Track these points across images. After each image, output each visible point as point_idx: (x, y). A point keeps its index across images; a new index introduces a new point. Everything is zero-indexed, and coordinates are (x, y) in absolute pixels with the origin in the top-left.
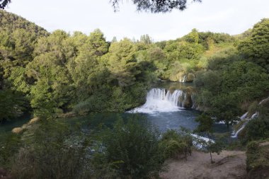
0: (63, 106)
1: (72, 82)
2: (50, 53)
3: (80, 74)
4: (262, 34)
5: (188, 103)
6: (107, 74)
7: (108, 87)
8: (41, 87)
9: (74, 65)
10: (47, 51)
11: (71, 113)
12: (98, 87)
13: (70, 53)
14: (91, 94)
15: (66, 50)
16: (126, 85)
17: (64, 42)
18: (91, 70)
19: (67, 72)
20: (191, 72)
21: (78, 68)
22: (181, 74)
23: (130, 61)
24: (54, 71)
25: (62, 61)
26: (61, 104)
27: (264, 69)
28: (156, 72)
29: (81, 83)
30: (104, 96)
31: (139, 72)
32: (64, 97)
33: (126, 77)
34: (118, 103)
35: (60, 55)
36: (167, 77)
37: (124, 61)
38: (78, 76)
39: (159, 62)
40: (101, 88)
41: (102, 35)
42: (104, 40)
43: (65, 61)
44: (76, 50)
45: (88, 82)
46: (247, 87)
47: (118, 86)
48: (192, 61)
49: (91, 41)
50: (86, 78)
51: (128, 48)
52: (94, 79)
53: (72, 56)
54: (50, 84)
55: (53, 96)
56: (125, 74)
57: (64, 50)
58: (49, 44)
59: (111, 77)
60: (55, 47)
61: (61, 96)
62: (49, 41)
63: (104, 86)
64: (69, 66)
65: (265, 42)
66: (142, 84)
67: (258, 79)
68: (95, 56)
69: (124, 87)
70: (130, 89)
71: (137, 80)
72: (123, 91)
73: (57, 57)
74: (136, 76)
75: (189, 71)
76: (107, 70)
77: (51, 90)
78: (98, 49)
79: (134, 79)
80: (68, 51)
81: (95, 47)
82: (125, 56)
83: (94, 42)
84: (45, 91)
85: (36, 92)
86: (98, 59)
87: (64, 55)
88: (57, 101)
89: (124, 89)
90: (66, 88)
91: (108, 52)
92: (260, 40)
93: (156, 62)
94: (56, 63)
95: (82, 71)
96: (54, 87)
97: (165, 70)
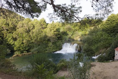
0: (28, 50)
1: (32, 40)
2: (23, 28)
3: (35, 36)
4: (109, 21)
5: (80, 49)
6: (46, 36)
7: (46, 42)
8: (19, 42)
9: (33, 33)
10: (22, 27)
11: (30, 53)
12: (42, 42)
13: (32, 28)
14: (39, 45)
15: (30, 27)
16: (54, 41)
17: (29, 23)
18: (39, 35)
19: (30, 36)
20: (83, 36)
21: (34, 34)
22: (78, 37)
23: (55, 31)
24: (24, 35)
25: (28, 31)
26: (27, 49)
27: (109, 35)
28: (68, 36)
29: (35, 40)
30: (44, 46)
31: (59, 36)
32: (28, 46)
33: (53, 38)
34: (50, 49)
35: (27, 28)
36: (72, 38)
37: (52, 31)
38: (34, 37)
39: (69, 32)
40: (43, 43)
41: (45, 21)
42: (45, 22)
43: (30, 31)
44: (34, 27)
45: (38, 40)
46: (102, 43)
47: (50, 42)
48: (84, 32)
49: (40, 23)
50: (37, 38)
51: (54, 26)
52: (41, 39)
53: (32, 29)
54: (23, 40)
55: (24, 45)
56: (53, 36)
57: (29, 27)
58: (23, 24)
59: (48, 38)
60: (25, 25)
61: (27, 46)
62: (23, 23)
63: (44, 42)
64: (31, 33)
65: (110, 24)
66: (60, 41)
67: (107, 39)
68: (42, 29)
69: (53, 42)
70: (55, 43)
71: (58, 39)
72: (53, 44)
73: (26, 29)
74: (58, 38)
75: (82, 35)
76: (46, 35)
77: (23, 43)
78: (43, 26)
79: (57, 39)
80: (31, 27)
81: (41, 25)
82: (53, 29)
83: (41, 23)
84: (20, 44)
85: (17, 44)
86: (43, 30)
87: (29, 29)
88: (25, 48)
89: (53, 43)
90: (29, 42)
91: (47, 27)
92: (108, 23)
93: (68, 32)
94: (25, 32)
95: (36, 35)
96: (24, 42)
97: (72, 35)
